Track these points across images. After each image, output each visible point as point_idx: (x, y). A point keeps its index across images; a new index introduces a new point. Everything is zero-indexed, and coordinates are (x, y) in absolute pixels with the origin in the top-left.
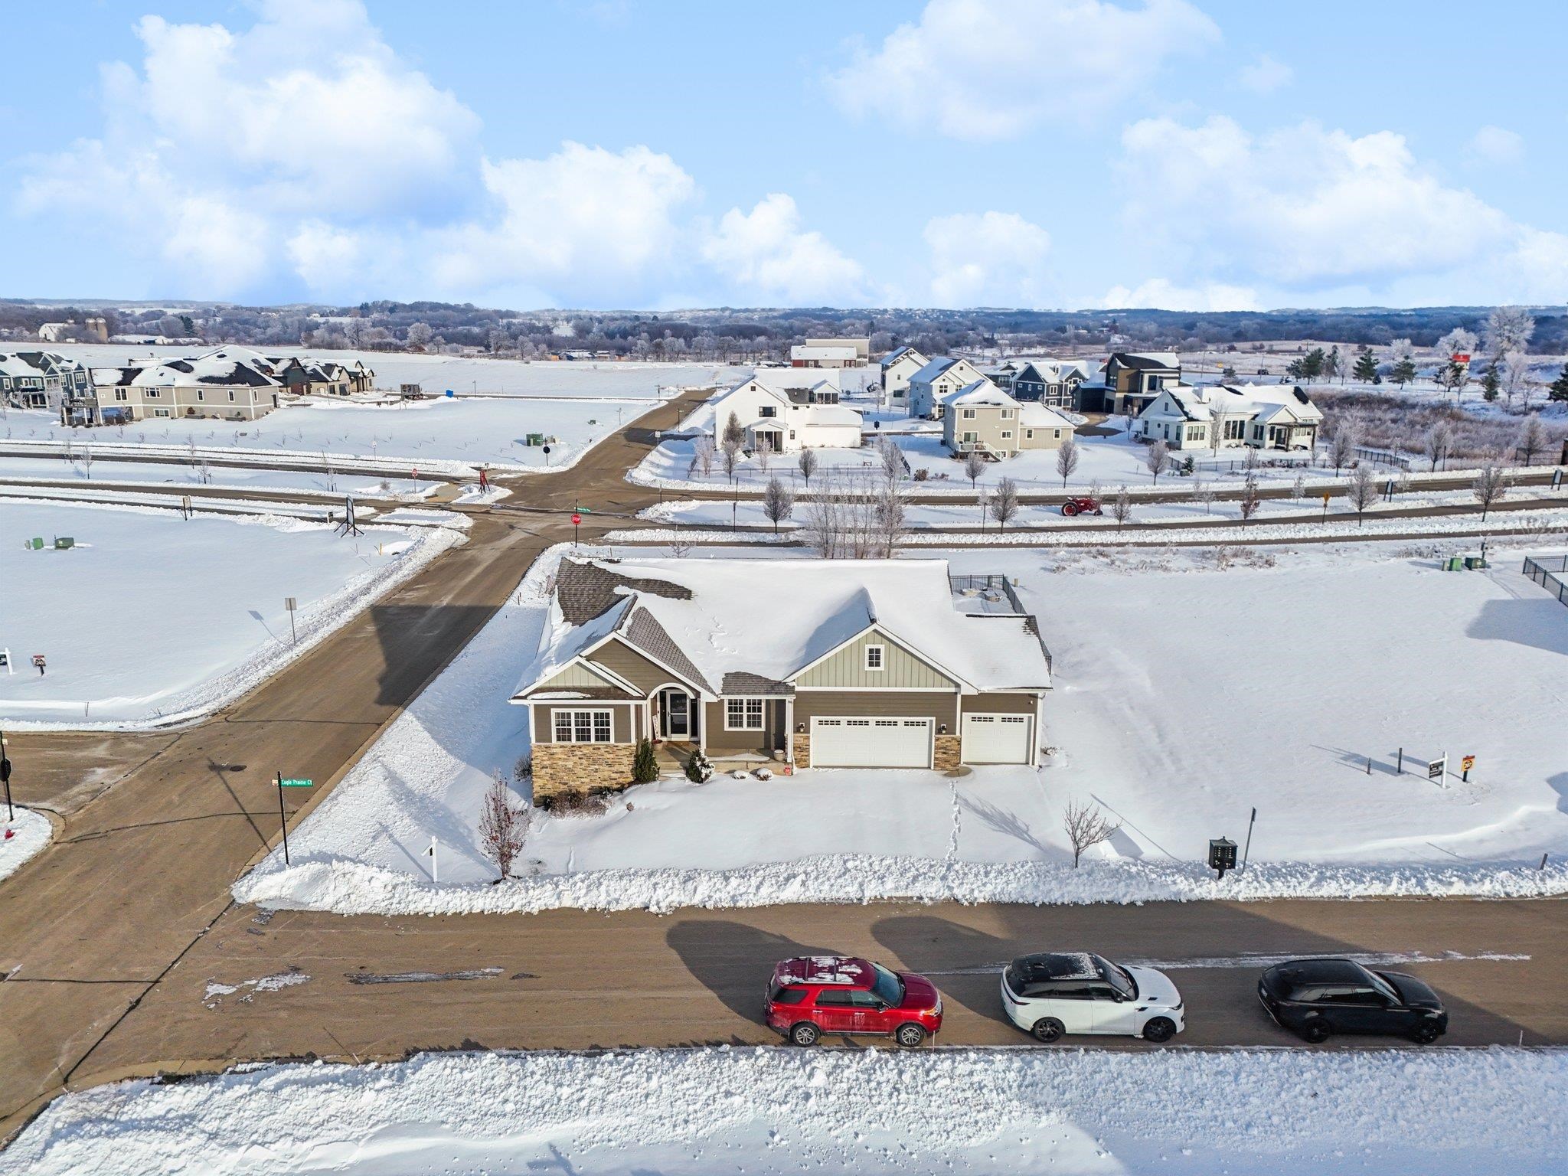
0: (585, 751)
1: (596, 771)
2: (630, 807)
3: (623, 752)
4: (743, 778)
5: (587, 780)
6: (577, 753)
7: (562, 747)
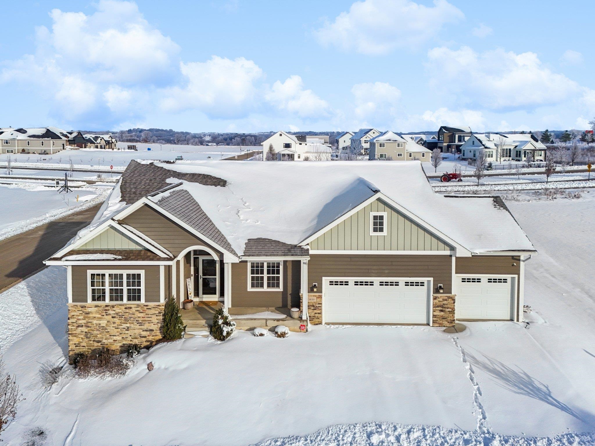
0: (118, 310)
1: (128, 329)
2: (150, 367)
3: (153, 311)
4: (262, 335)
5: (119, 338)
6: (111, 312)
7: (96, 306)
